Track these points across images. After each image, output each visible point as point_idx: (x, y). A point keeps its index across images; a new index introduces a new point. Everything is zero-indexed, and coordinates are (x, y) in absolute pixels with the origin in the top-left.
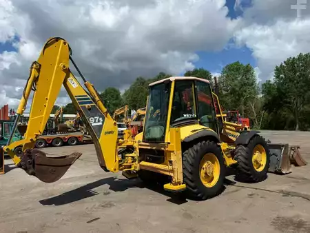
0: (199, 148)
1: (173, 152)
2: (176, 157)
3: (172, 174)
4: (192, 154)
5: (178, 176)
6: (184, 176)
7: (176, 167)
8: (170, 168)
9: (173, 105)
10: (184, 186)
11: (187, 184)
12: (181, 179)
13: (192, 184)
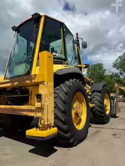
0: (71, 84)
1: (43, 82)
2: (47, 90)
3: (39, 115)
4: (65, 90)
5: (48, 116)
6: (56, 117)
7: (46, 104)
8: (38, 105)
9: (42, 39)
10: (54, 130)
11: (59, 128)
12: (52, 121)
13: (65, 127)
